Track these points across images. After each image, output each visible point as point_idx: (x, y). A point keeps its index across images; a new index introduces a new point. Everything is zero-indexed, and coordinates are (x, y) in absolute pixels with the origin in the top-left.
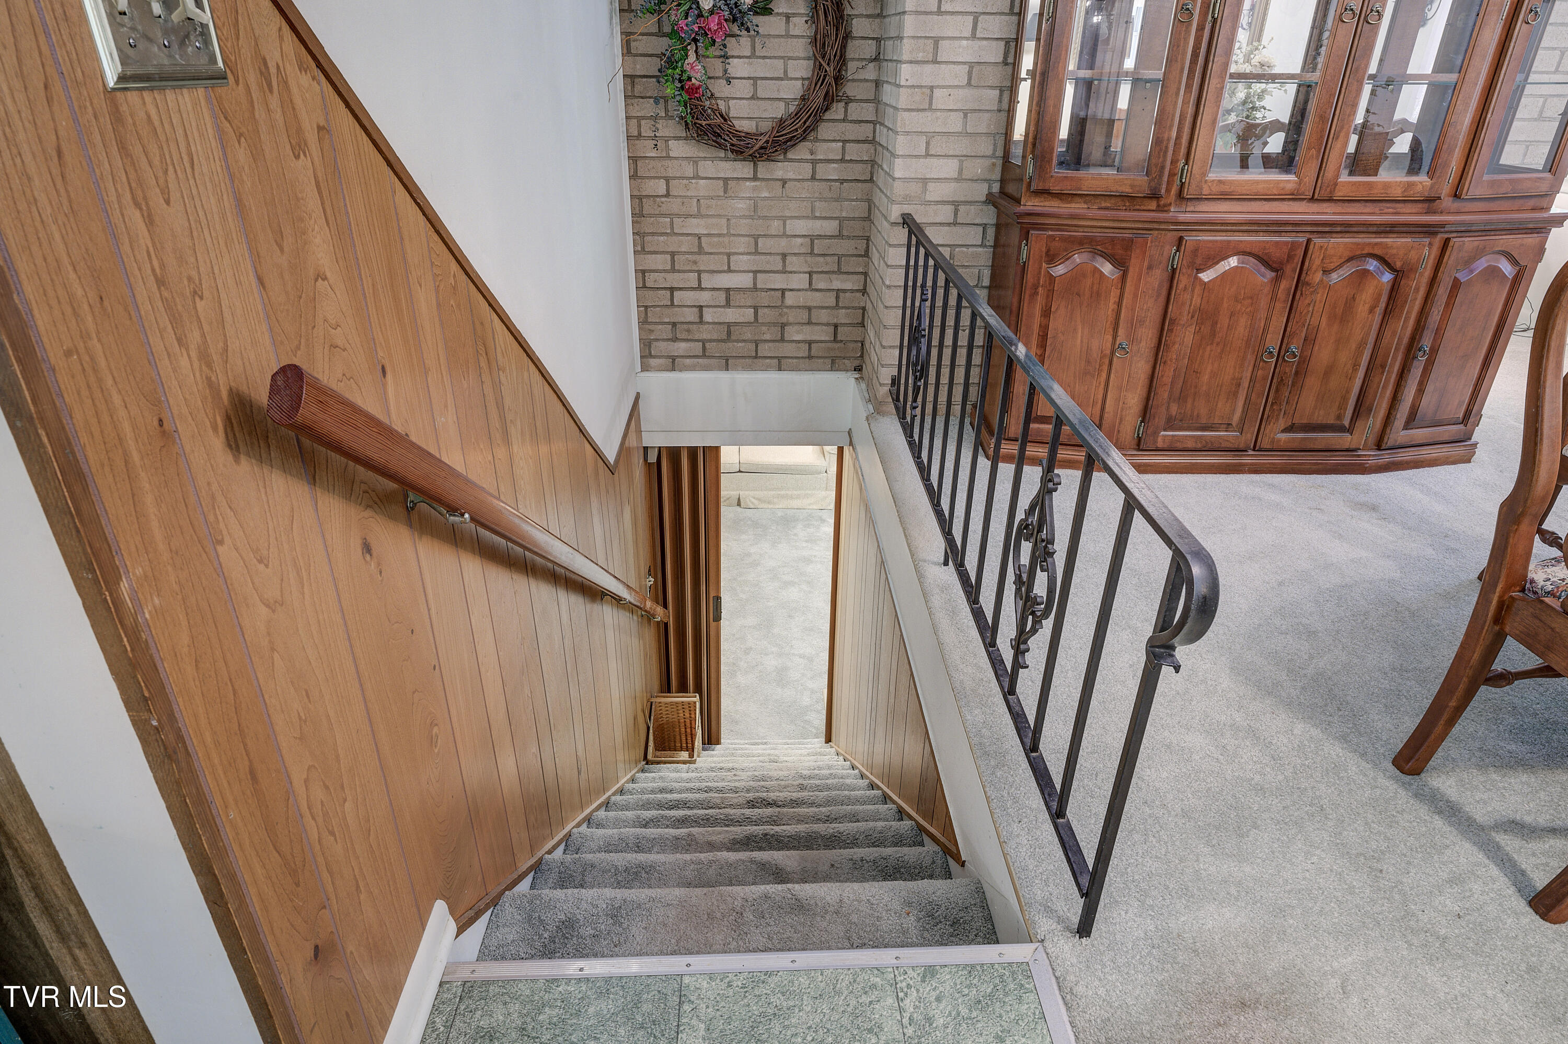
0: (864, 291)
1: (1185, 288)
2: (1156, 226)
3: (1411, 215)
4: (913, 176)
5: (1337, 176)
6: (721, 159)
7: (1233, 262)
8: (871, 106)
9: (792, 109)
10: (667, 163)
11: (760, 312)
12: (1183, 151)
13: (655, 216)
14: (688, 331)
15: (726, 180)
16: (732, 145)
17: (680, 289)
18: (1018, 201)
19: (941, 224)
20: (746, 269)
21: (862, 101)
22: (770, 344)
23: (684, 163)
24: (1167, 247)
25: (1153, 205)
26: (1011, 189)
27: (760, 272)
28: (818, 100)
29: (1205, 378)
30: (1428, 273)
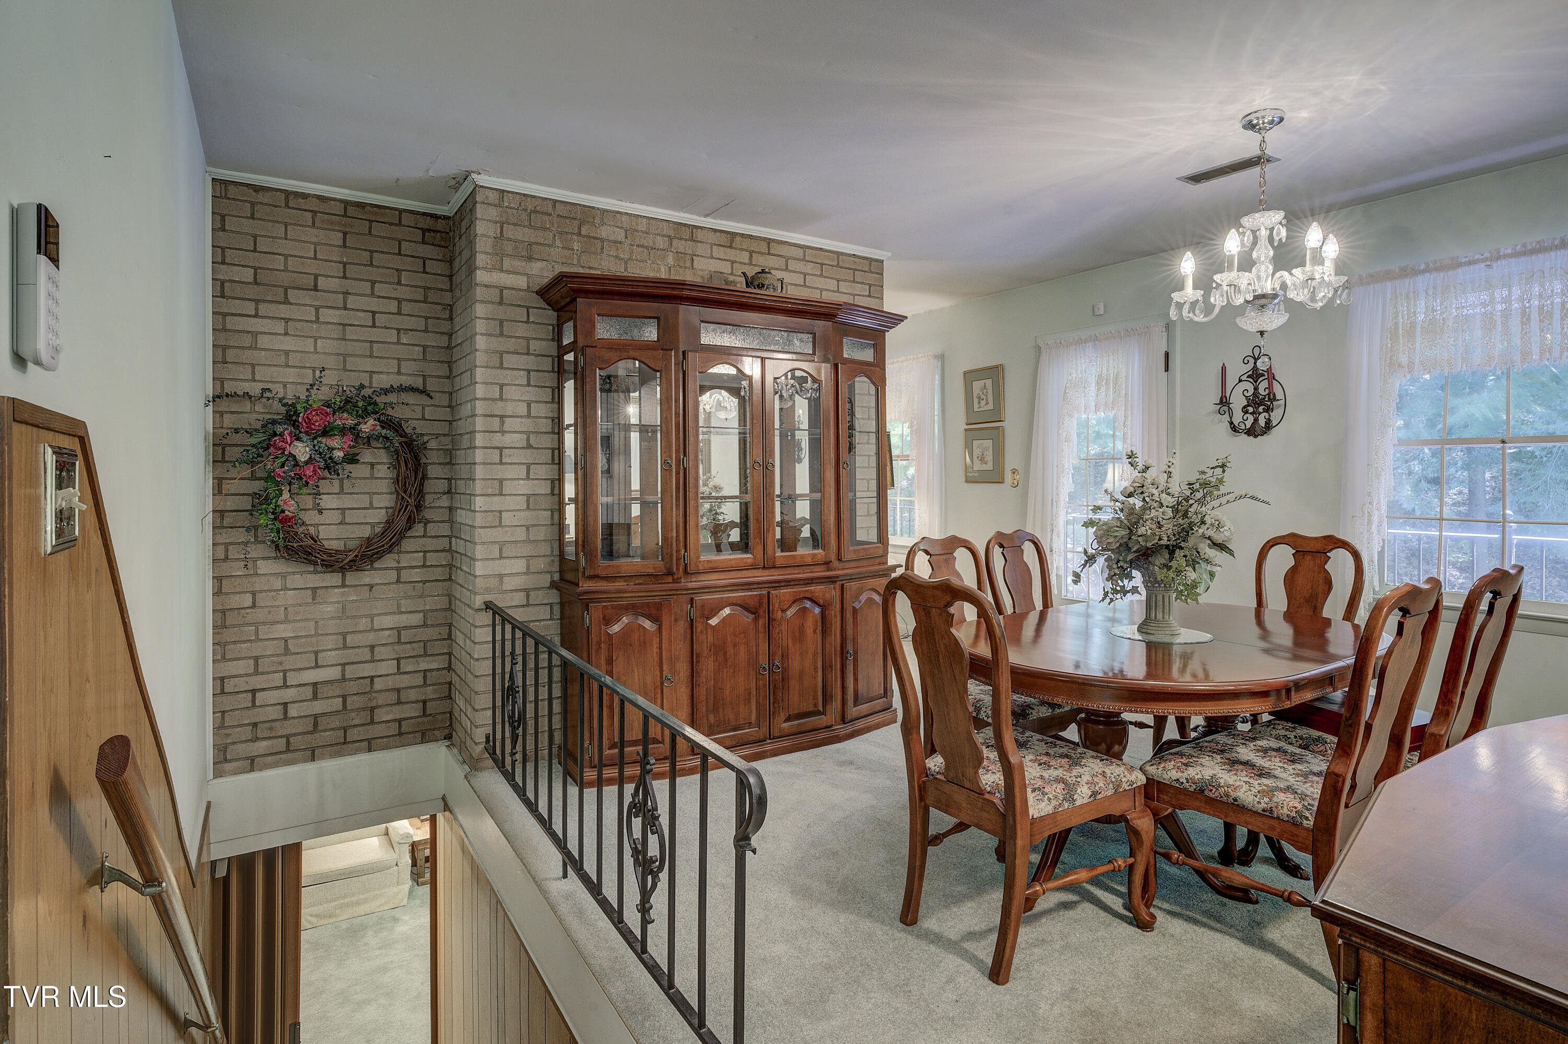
0: (449, 668)
1: (702, 632)
2: (675, 592)
3: (819, 572)
4: (491, 573)
5: (775, 553)
6: (310, 573)
7: (727, 611)
8: (447, 525)
9: (378, 530)
10: (253, 579)
11: (349, 700)
12: (682, 544)
13: (239, 626)
14: (271, 729)
15: (314, 590)
16: (323, 560)
17: (263, 690)
18: (578, 585)
19: (516, 606)
20: (334, 662)
21: (438, 522)
22: (360, 728)
23: (271, 579)
24: (685, 605)
25: (670, 579)
26: (569, 576)
27: (348, 664)
28: (402, 522)
29: (727, 692)
30: (838, 606)
